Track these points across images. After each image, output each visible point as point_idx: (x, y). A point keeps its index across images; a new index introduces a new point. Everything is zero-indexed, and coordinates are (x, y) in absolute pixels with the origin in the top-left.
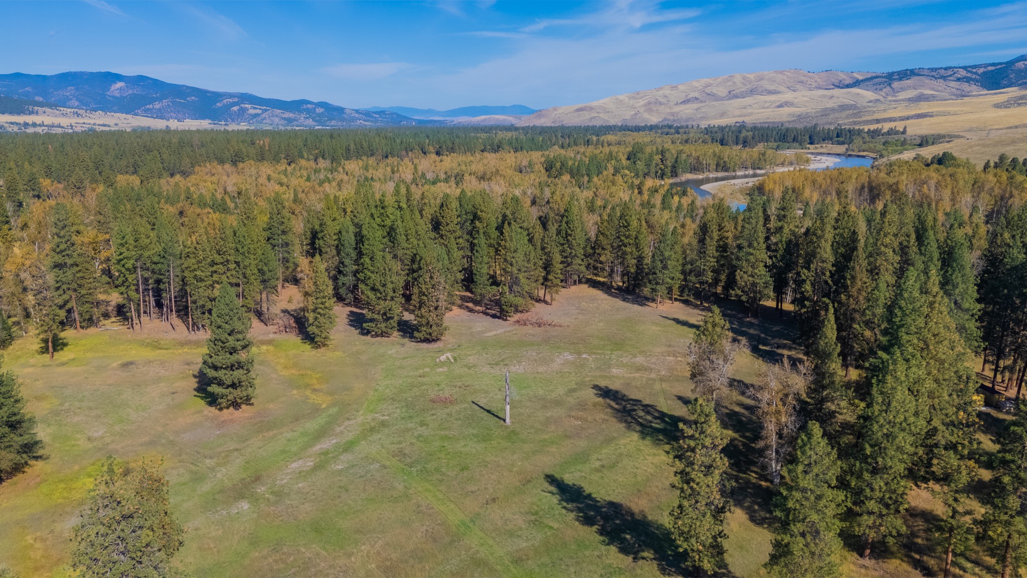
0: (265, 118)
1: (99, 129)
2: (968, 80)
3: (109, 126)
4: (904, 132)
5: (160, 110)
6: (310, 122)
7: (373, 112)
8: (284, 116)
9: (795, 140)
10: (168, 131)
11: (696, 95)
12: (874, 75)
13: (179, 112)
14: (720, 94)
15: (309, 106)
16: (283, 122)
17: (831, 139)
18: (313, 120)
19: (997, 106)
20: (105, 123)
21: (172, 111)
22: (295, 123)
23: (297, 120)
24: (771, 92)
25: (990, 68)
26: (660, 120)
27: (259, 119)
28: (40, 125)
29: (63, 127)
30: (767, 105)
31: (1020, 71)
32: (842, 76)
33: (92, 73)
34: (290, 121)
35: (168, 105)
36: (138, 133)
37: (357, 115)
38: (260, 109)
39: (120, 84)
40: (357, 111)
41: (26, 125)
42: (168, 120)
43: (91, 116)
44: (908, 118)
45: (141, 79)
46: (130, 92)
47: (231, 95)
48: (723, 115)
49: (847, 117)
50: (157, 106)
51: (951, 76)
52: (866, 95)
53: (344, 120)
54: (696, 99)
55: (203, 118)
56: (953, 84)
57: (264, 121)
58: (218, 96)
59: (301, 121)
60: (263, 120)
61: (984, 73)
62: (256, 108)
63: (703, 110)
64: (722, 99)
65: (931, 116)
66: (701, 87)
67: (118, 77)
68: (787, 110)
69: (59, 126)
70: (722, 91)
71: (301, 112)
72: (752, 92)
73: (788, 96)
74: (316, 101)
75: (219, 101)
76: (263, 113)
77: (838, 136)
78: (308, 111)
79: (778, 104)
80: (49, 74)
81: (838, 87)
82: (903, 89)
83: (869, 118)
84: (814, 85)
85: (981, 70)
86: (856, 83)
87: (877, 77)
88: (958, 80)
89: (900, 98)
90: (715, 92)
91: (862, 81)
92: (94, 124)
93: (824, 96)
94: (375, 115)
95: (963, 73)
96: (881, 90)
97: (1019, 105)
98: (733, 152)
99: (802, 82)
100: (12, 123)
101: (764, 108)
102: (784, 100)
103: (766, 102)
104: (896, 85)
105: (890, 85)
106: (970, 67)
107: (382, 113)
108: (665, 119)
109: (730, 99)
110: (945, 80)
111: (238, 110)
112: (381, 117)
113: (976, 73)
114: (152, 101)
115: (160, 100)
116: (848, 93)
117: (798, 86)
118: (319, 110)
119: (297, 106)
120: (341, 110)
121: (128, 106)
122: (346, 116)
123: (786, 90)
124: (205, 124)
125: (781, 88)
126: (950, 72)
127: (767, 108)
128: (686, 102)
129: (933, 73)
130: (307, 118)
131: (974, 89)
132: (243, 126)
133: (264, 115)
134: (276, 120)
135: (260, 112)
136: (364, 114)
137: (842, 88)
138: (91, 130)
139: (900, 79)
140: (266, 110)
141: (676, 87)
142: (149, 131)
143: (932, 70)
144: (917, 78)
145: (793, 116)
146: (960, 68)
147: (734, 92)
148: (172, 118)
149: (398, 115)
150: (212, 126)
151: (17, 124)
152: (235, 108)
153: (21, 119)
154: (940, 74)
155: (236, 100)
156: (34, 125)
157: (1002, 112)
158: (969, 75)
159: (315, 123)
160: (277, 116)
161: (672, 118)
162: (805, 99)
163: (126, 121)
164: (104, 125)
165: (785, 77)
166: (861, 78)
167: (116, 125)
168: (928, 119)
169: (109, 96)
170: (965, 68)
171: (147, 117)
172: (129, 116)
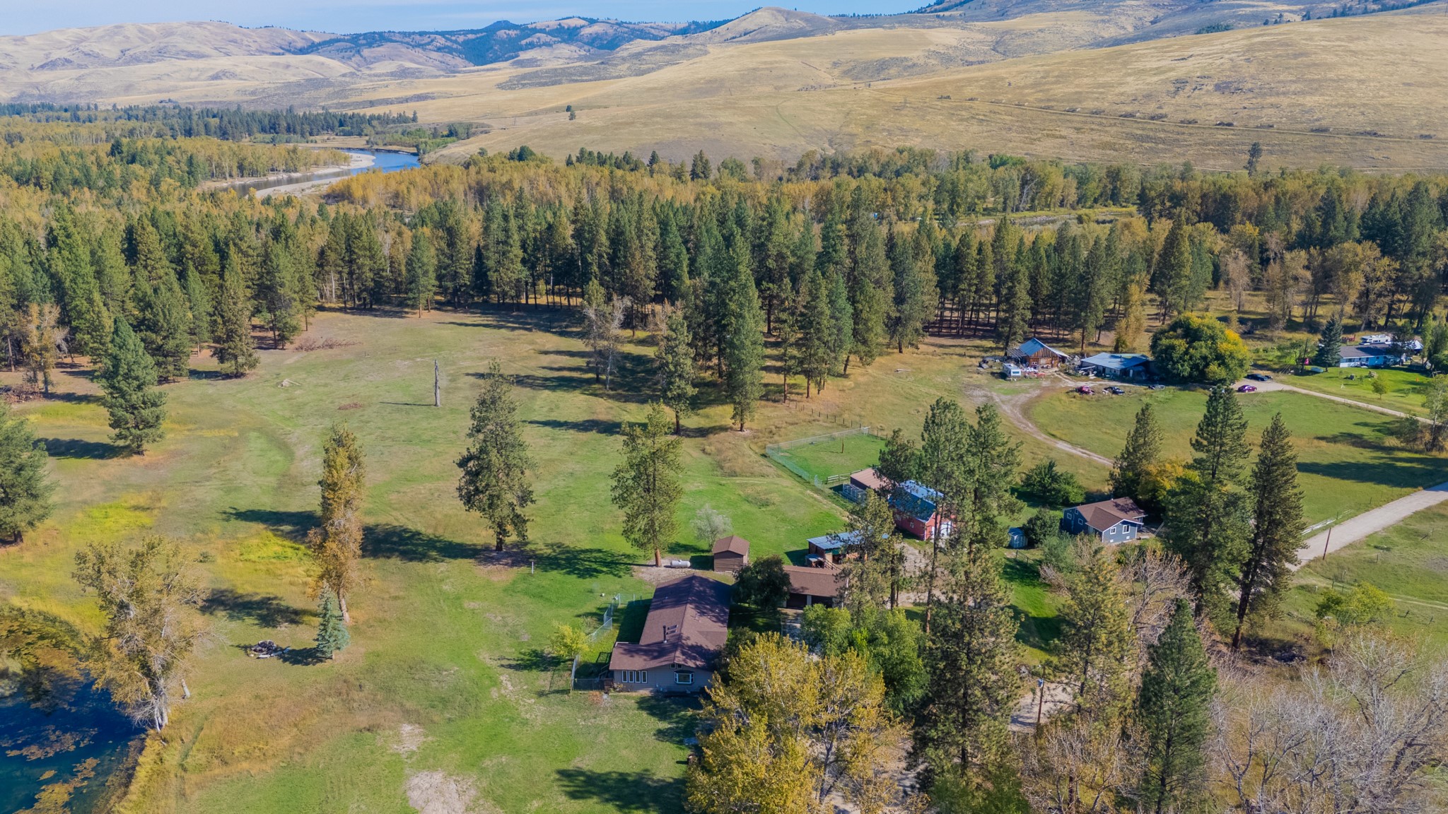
2: (450, 51)
4: (414, 119)
9: (289, 129)
11: (65, 54)
12: (333, 37)
14: (106, 54)
17: (332, 130)
19: (501, 86)
24: (190, 55)
25: (471, 36)
26: (14, 94)
30: (195, 74)
31: (502, 42)
32: (291, 37)
44: (407, 100)
48: (128, 88)
49: (329, 97)
51: (429, 44)
52: (334, 67)
54: (67, 61)
56: (435, 55)
61: (466, 43)
63: (89, 80)
64: (113, 63)
65: (433, 98)
66: (69, 43)
68: (228, 84)
70: (111, 51)
72: (161, 53)
73: (223, 63)
77: (341, 124)
79: (211, 73)
81: (289, 51)
82: (377, 59)
83: (359, 99)
84: (254, 47)
85: (461, 39)
86: (311, 48)
87: (338, 40)
88: (439, 49)
89: (378, 71)
90: (97, 50)
91: (320, 44)
93: (277, 65)
95: (441, 41)
96: (350, 58)
97: (524, 85)
99: (235, 41)
101: (192, 80)
102: (219, 69)
103: (191, 70)
104: (366, 52)
105: (359, 52)
106: (448, 33)
108: (22, 94)
109: (127, 63)
110: (424, 50)
113: (456, 42)
116: (309, 61)
117: (231, 47)
123: (214, 52)
125: (206, 50)
126: (426, 40)
127: (196, 79)
128: (50, 65)
129: (407, 40)
131: (458, 61)
137: (294, 53)
139: (370, 45)
141: (22, 39)
143: (404, 34)
144: (389, 44)
145: (244, 92)
146: (437, 33)
147: (131, 52)
154: (417, 40)
157: (510, 95)
158: (449, 44)
161: (36, 92)
162: (251, 68)
165: (207, 33)
166: (317, 40)
168: (430, 101)
170: (443, 34)
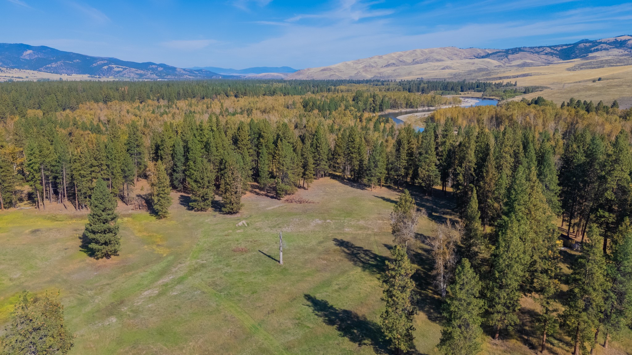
0: (125, 74)
1: (15, 80)
2: (552, 54)
3: (22, 78)
4: (515, 85)
5: (55, 68)
6: (154, 76)
7: (194, 70)
8: (137, 72)
9: (452, 89)
10: (61, 81)
11: (394, 61)
12: (498, 51)
13: (68, 69)
14: (408, 61)
15: (154, 66)
16: (137, 76)
17: (474, 89)
18: (156, 75)
19: (569, 70)
20: (20, 76)
21: (63, 69)
22: (145, 77)
23: (146, 75)
24: (438, 60)
25: (564, 47)
26: (372, 76)
27: (121, 74)
30: (436, 68)
31: (582, 49)
32: (479, 51)
33: (11, 44)
34: (141, 75)
35: (61, 65)
36: (42, 83)
37: (184, 72)
38: (122, 68)
39: (29, 52)
40: (184, 70)
42: (61, 74)
43: (10, 71)
44: (517, 77)
45: (43, 48)
46: (36, 56)
47: (102, 59)
48: (409, 74)
49: (483, 76)
50: (54, 65)
51: (542, 52)
52: (493, 62)
53: (176, 75)
54: (394, 64)
55: (84, 74)
56: (543, 56)
57: (125, 76)
58: (94, 59)
59: (148, 75)
60: (124, 75)
61: (561, 50)
62: (119, 67)
63: (398, 71)
64: (409, 64)
65: (531, 75)
66: (396, 57)
67: (28, 47)
68: (447, 71)
70: (409, 60)
71: (148, 70)
72: (427, 60)
73: (448, 63)
74: (158, 63)
75: (95, 63)
76: (123, 70)
77: (477, 87)
78: (153, 69)
79: (442, 67)
81: (477, 58)
82: (514, 59)
83: (496, 76)
84: (463, 56)
85: (559, 48)
86: (488, 56)
87: (499, 52)
88: (546, 54)
89: (513, 64)
90: (405, 60)
91: (491, 54)
92: (12, 77)
93: (469, 63)
94: (195, 72)
95: (549, 50)
96: (502, 59)
97: (581, 69)
98: (416, 96)
99: (456, 54)
101: (434, 70)
102: (446, 65)
103: (435, 66)
104: (510, 57)
105: (507, 57)
106: (553, 46)
107: (200, 71)
108: (375, 76)
109: (414, 64)
110: (538, 54)
111: (107, 68)
112: (200, 73)
113: (556, 50)
114: (50, 62)
115: (56, 61)
116: (483, 61)
117: (454, 57)
118: (160, 69)
119: (146, 66)
120: (174, 69)
121: (35, 65)
122: (177, 73)
123: (447, 59)
124: (85, 77)
125: (444, 58)
126: (541, 49)
127: (436, 70)
128: (388, 66)
129: (532, 50)
130: (152, 74)
131: (555, 59)
132: (111, 79)
133: (124, 72)
134: (132, 75)
135: (122, 70)
136: (188, 72)
137: (479, 58)
138: (10, 81)
139: (513, 53)
140: (126, 69)
141: (382, 56)
142: (48, 81)
143: (531, 48)
144: (522, 53)
145: (451, 74)
146: (547, 47)
147: (416, 60)
148: (63, 73)
149: (210, 72)
150: (90, 78)
152: (106, 67)
154: (536, 50)
155: (106, 62)
157: (571, 73)
158: (552, 51)
159: (157, 77)
160: (133, 72)
161: (379, 75)
162: (458, 64)
163: (33, 75)
164: (19, 78)
165: (446, 52)
166: (490, 52)
167: (27, 77)
168: (529, 77)
169: (23, 59)
170: (550, 47)
171: (48, 72)
172: (35, 72)
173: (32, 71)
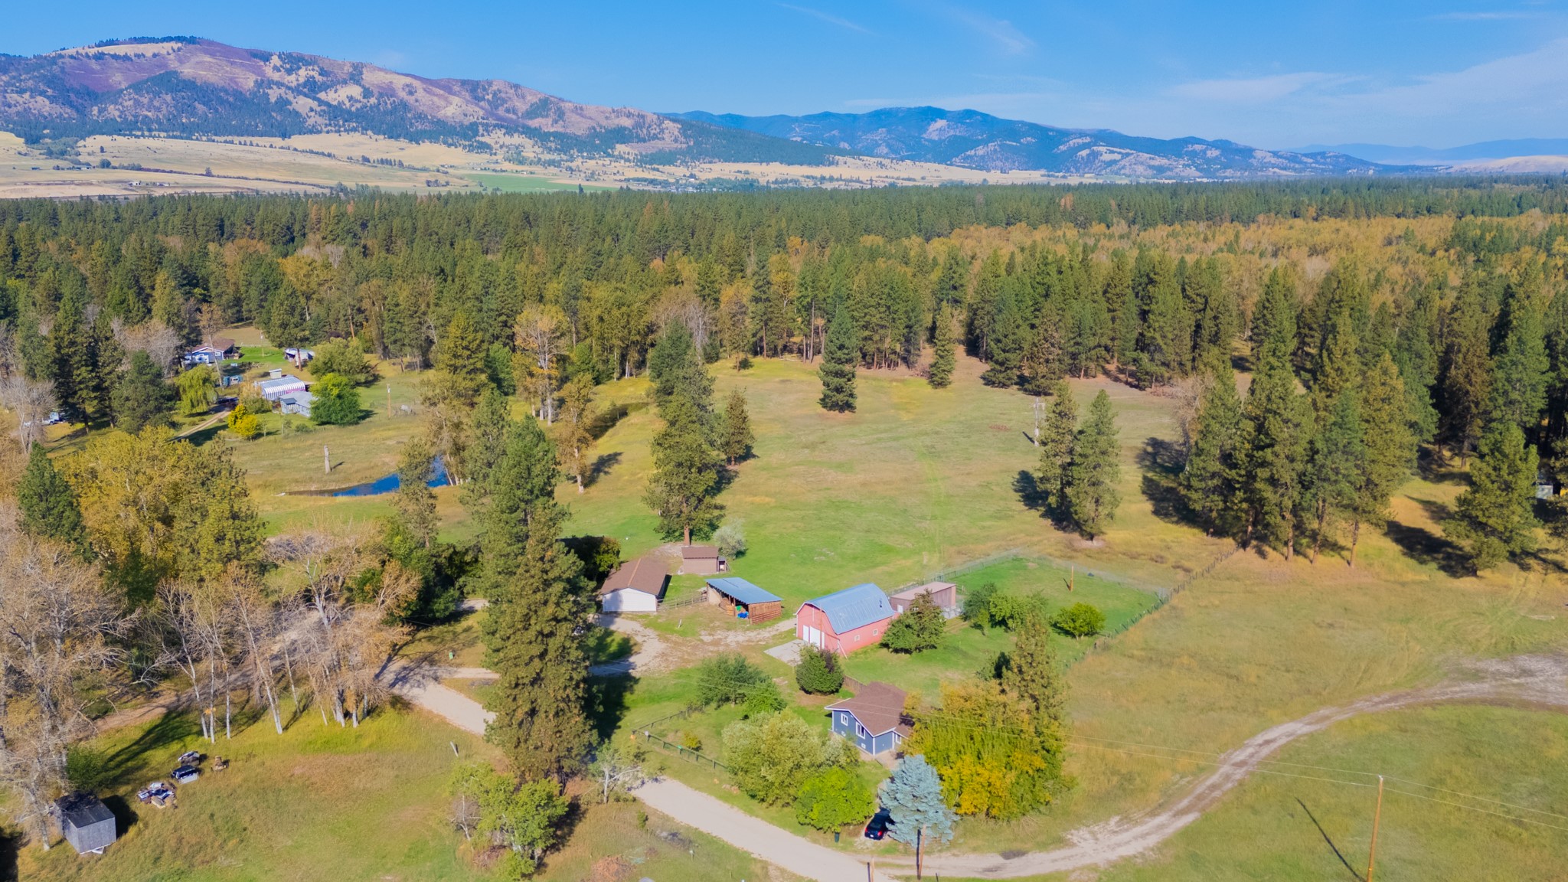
0: (1124, 167)
1: (900, 183)
3: (914, 180)
5: (983, 157)
6: (1192, 172)
7: (1306, 155)
8: (1152, 163)
10: (984, 187)
13: (1007, 159)
15: (1198, 147)
16: (1150, 172)
18: (1197, 170)
20: (912, 176)
21: (998, 159)
22: (1169, 173)
23: (1171, 170)
27: (1115, 168)
28: (837, 180)
29: (861, 182)
33: (910, 109)
34: (1160, 170)
35: (995, 150)
36: (946, 188)
37: (1273, 160)
38: (1119, 153)
39: (941, 123)
40: (1275, 154)
41: (823, 178)
42: (988, 171)
43: (897, 167)
45: (969, 113)
46: (952, 133)
47: (1081, 134)
50: (981, 151)
53: (1248, 167)
55: (1036, 168)
57: (1122, 172)
58: (1064, 135)
59: (1177, 170)
60: (1120, 169)
62: (1112, 152)
67: (939, 113)
69: (858, 181)
71: (1180, 156)
74: (1210, 139)
75: (1064, 143)
76: (1122, 159)
78: (1193, 155)
80: (860, 112)
92: (898, 178)
94: (1305, 159)
100: (808, 177)
107: (1319, 155)
111: (1088, 155)
112: (1317, 162)
114: (975, 144)
115: (985, 143)
118: (1213, 153)
119: (1175, 148)
120: (1248, 152)
121: (944, 153)
122: (1254, 162)
124: (1036, 176)
130: (1188, 166)
132: (1089, 179)
133: (1122, 163)
134: (1140, 169)
135: (1118, 157)
136: (1286, 158)
138: (893, 185)
140: (1128, 155)
142: (960, 186)
148: (995, 168)
149: (1348, 158)
150: (1045, 178)
151: (813, 178)
152: (1084, 153)
153: (818, 171)
155: (1088, 140)
156: (831, 179)
159: (1198, 174)
160: (1142, 163)
163: (937, 174)
164: (909, 179)
167: (923, 178)
169: (926, 140)
171: (964, 167)
172: (942, 167)
173: (936, 166)
